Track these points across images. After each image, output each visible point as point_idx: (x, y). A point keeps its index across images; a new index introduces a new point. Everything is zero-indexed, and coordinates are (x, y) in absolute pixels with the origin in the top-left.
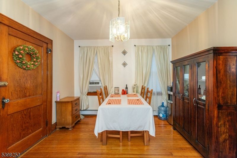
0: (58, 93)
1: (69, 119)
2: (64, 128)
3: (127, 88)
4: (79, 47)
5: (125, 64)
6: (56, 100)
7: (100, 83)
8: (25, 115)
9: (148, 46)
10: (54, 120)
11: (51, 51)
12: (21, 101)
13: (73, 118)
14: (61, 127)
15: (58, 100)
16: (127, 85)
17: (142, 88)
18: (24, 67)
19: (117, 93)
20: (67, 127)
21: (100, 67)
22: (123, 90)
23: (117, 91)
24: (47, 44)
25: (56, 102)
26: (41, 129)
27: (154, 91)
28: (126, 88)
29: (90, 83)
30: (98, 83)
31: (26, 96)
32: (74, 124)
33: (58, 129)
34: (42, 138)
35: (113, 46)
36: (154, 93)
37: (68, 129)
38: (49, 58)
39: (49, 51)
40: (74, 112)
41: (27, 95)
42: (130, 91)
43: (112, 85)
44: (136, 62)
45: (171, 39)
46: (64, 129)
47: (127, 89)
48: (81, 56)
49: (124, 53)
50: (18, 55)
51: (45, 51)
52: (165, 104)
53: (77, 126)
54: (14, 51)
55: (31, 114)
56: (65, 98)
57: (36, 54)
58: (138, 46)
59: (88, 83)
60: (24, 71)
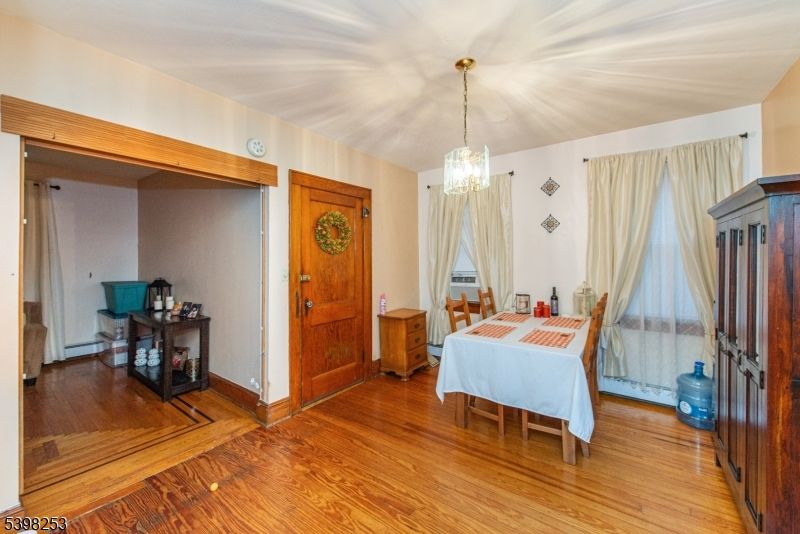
0: (382, 297)
1: (402, 357)
2: (392, 374)
3: (556, 299)
4: (429, 187)
5: (550, 224)
6: (379, 313)
7: (476, 280)
8: (332, 332)
9: (636, 155)
10: (376, 354)
11: (369, 212)
12: (326, 306)
13: (409, 356)
14: (389, 370)
15: (383, 313)
16: (554, 289)
18: (329, 250)
19: (523, 311)
20: (398, 373)
21: (475, 235)
22: (540, 304)
23: (523, 305)
24: (362, 199)
25: (380, 316)
26: (354, 364)
28: (552, 298)
29: (454, 279)
30: (472, 280)
31: (332, 300)
32: (411, 372)
33: (383, 374)
34: (356, 382)
35: (512, 173)
36: (666, 325)
37: (400, 377)
38: (366, 227)
39: (365, 214)
40: (414, 345)
41: (334, 297)
42: (566, 308)
43: (512, 285)
44: (590, 216)
45: (759, 105)
46: (393, 376)
47: (554, 302)
48: (432, 209)
49: (550, 188)
50: (321, 231)
51: (359, 214)
52: (708, 371)
53: (417, 378)
54: (317, 226)
55: (340, 331)
56: (399, 310)
57: (344, 224)
58: (598, 161)
59: (448, 277)
60: (329, 256)
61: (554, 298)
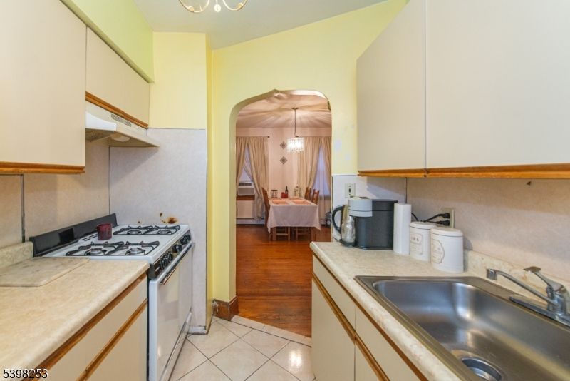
5: (283, 161)
7: (252, 184)
9: (313, 137)
16: (287, 187)
17: (307, 190)
22: (283, 193)
23: (275, 195)
27: (321, 193)
29: (240, 185)
35: (269, 137)
36: (321, 198)
42: (291, 194)
43: (269, 186)
47: (287, 192)
61: (287, 190)
